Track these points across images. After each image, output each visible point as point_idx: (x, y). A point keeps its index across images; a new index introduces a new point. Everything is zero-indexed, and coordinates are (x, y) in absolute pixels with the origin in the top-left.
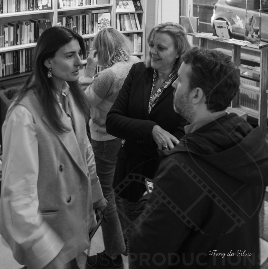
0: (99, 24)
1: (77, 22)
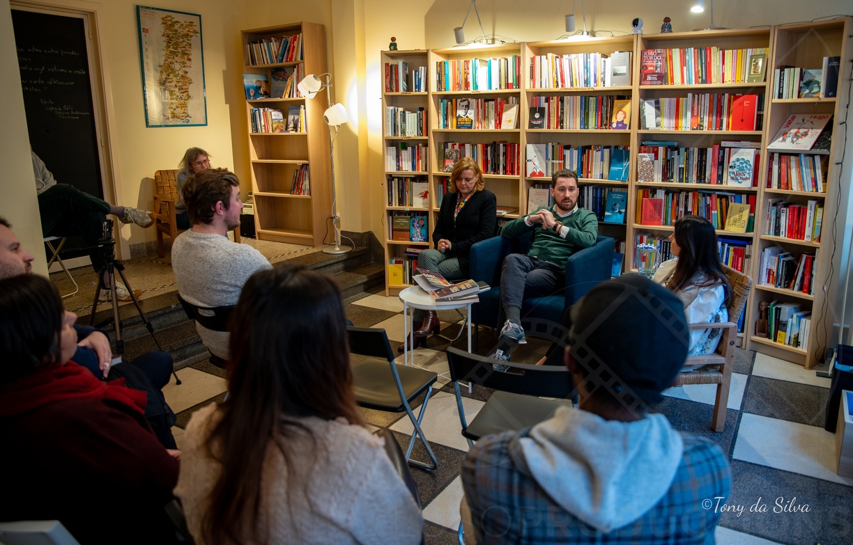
0: (731, 167)
1: (687, 159)
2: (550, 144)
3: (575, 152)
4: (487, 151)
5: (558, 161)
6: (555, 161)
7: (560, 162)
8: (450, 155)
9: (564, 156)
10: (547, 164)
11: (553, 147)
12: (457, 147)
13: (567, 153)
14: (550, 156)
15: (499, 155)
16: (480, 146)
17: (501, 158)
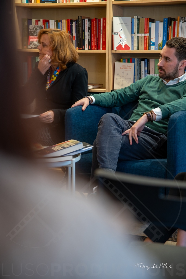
2: (136, 17)
3: (161, 25)
4: (72, 26)
5: (143, 35)
6: (140, 35)
7: (146, 35)
8: (35, 32)
9: (150, 29)
10: (132, 38)
11: (139, 20)
12: (41, 23)
13: (153, 26)
14: (136, 30)
15: (84, 31)
16: (64, 22)
17: (86, 33)
